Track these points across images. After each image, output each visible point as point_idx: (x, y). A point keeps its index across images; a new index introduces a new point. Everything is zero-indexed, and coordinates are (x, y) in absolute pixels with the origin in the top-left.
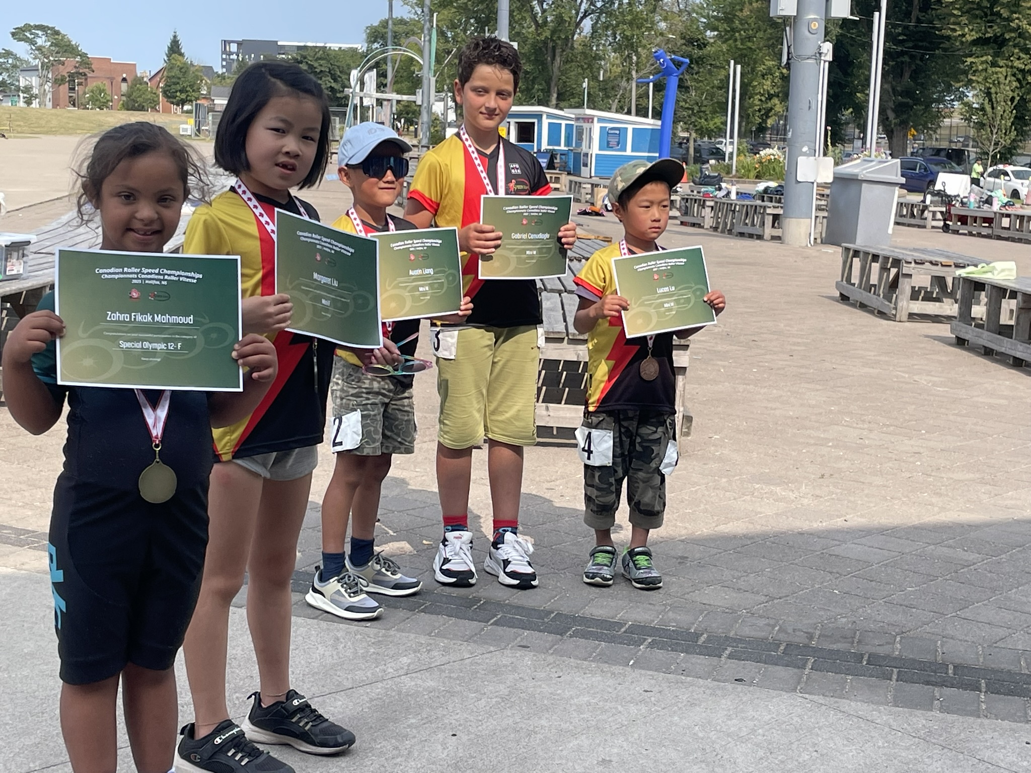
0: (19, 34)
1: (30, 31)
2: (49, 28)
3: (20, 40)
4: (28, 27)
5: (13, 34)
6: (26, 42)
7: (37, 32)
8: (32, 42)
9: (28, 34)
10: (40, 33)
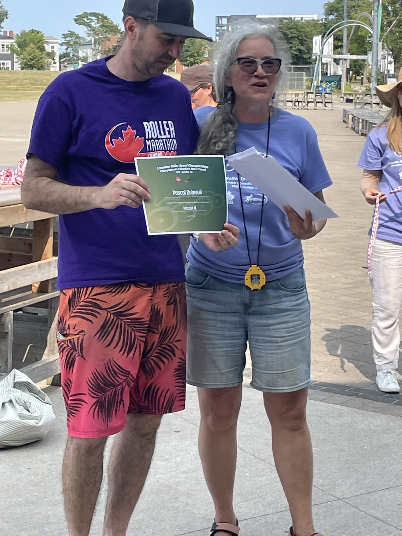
0: (79, 20)
1: (87, 17)
2: (100, 15)
3: (80, 24)
4: (86, 15)
5: (76, 20)
6: (84, 25)
7: (92, 18)
8: (89, 25)
9: (85, 20)
10: (94, 18)
